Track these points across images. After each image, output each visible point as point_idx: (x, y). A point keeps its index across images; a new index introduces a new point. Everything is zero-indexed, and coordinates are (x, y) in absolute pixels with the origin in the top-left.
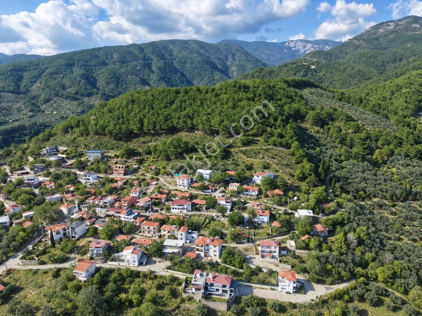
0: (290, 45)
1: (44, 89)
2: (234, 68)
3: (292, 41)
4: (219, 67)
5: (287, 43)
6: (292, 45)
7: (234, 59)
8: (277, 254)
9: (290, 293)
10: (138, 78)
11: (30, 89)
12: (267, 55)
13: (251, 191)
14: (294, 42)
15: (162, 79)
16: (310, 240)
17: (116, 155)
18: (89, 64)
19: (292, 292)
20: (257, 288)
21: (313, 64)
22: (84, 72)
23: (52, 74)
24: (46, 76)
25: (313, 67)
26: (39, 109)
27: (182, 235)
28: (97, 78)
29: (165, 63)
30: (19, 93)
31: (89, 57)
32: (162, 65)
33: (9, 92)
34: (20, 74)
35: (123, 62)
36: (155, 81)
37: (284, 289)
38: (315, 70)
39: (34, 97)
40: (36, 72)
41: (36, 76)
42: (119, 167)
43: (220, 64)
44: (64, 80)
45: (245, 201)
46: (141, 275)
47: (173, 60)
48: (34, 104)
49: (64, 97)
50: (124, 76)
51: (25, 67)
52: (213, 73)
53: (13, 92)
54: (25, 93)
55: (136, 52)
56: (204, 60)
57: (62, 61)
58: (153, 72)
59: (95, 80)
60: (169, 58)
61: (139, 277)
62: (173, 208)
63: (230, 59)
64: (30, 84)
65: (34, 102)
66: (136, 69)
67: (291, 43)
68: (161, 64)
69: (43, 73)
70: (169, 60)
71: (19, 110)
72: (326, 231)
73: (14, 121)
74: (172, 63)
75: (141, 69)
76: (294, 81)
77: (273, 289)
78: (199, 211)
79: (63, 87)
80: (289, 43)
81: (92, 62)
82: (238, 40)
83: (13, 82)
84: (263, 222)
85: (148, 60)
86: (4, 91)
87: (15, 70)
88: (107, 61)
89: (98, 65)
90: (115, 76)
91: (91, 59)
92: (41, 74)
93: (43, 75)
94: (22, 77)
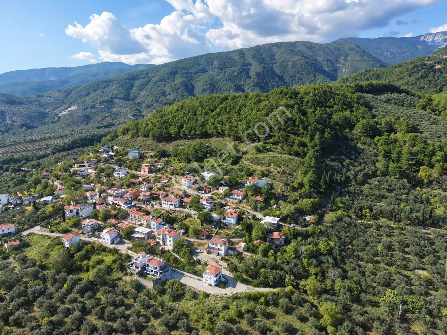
0: (426, 39)
1: (147, 96)
2: (344, 70)
3: (430, 34)
4: (327, 69)
5: (423, 38)
6: (430, 39)
7: (346, 60)
8: (222, 253)
9: (211, 285)
10: (233, 85)
11: (138, 96)
12: (392, 54)
13: (236, 195)
14: (433, 35)
15: (257, 85)
16: (260, 245)
17: (151, 156)
18: (190, 71)
19: (213, 285)
20: (188, 276)
21: (439, 63)
22: (184, 79)
23: (157, 82)
24: (152, 83)
25: (438, 66)
26: (140, 114)
27: (154, 225)
28: (195, 85)
29: (264, 68)
30: (129, 100)
31: (191, 65)
32: (260, 71)
33: (120, 99)
34: (132, 82)
35: (222, 68)
36: (250, 86)
37: (207, 280)
38: (439, 69)
39: (139, 104)
40: (145, 80)
41: (143, 84)
42: (146, 166)
43: (328, 67)
44: (165, 88)
45: (226, 204)
46: (107, 250)
47: (273, 64)
48: (137, 110)
49: (163, 103)
50: (220, 83)
51: (137, 76)
52: (315, 77)
53: (124, 99)
54: (133, 100)
55: (236, 58)
56: (307, 63)
57: (167, 70)
58: (249, 77)
59: (193, 88)
60: (270, 62)
61: (105, 251)
62: (164, 204)
63: (341, 60)
64: (138, 92)
65: (138, 107)
66: (233, 75)
67: (428, 36)
68: (259, 69)
69: (150, 81)
70: (270, 64)
71: (125, 114)
72: (281, 239)
73: (119, 124)
74: (272, 68)
75: (238, 75)
76: (371, 85)
77: (200, 280)
78: (185, 208)
79: (164, 94)
80: (425, 37)
81: (193, 70)
82: (359, 37)
83: (125, 90)
84: (231, 223)
85: (247, 65)
86: (116, 98)
87: (129, 79)
88: (207, 68)
89: (198, 73)
90: (211, 83)
91: (193, 66)
92: (148, 82)
93: (150, 83)
94: (132, 86)
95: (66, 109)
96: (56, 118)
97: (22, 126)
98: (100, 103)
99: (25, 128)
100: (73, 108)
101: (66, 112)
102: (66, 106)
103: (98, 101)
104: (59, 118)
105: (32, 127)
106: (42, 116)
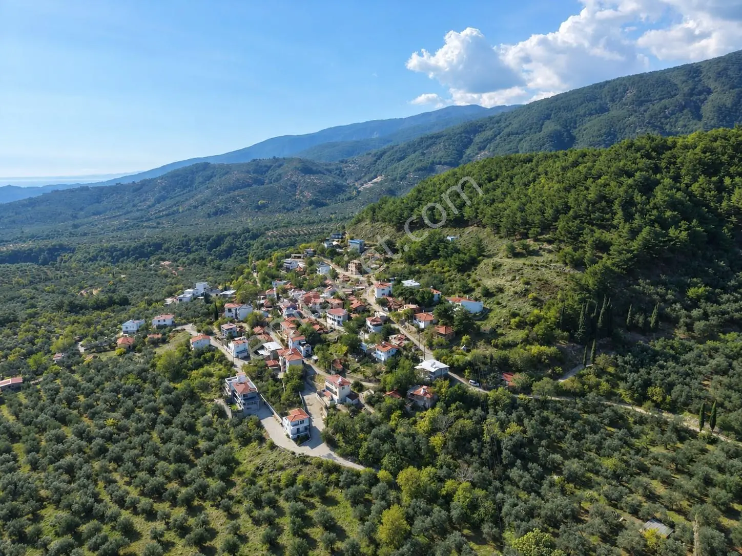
11: (473, 158)
22: (559, 128)
23: (509, 135)
24: (501, 137)
28: (577, 136)
31: (579, 101)
33: (445, 164)
34: (472, 136)
35: (641, 101)
40: (492, 133)
41: (487, 140)
51: (481, 126)
53: (450, 164)
59: (572, 140)
64: (476, 152)
69: (499, 134)
75: (673, 114)
83: (457, 150)
85: (700, 93)
86: (440, 163)
87: (468, 132)
88: (610, 105)
89: (591, 114)
90: (609, 132)
91: (582, 103)
92: (496, 136)
93: (498, 137)
94: (470, 142)
95: (370, 180)
96: (354, 193)
97: (310, 203)
98: (415, 171)
99: (313, 206)
100: (379, 179)
101: (370, 185)
102: (373, 175)
103: (414, 168)
104: (359, 192)
105: (322, 205)
106: (338, 189)
